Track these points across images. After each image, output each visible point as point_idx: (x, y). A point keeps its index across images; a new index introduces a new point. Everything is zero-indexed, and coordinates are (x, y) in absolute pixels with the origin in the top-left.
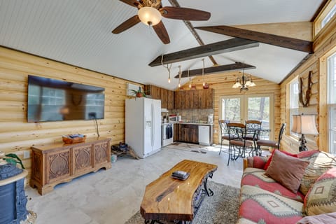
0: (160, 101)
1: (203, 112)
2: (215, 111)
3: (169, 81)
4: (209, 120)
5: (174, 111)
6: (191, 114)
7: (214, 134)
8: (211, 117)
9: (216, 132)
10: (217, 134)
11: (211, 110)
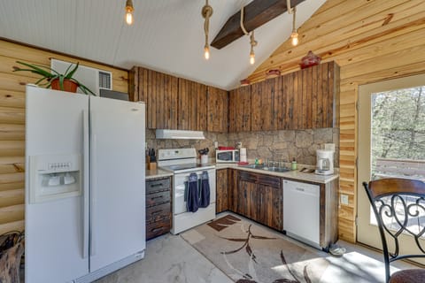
0: (140, 107)
1: (303, 141)
2: (340, 136)
3: (129, 19)
4: (321, 164)
5: (233, 136)
6: (269, 144)
7: (336, 207)
8: (327, 154)
9: (344, 201)
10: (350, 210)
11: (328, 133)
